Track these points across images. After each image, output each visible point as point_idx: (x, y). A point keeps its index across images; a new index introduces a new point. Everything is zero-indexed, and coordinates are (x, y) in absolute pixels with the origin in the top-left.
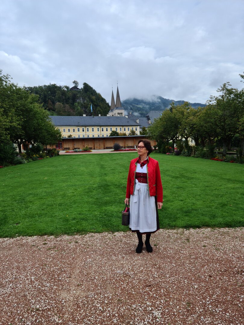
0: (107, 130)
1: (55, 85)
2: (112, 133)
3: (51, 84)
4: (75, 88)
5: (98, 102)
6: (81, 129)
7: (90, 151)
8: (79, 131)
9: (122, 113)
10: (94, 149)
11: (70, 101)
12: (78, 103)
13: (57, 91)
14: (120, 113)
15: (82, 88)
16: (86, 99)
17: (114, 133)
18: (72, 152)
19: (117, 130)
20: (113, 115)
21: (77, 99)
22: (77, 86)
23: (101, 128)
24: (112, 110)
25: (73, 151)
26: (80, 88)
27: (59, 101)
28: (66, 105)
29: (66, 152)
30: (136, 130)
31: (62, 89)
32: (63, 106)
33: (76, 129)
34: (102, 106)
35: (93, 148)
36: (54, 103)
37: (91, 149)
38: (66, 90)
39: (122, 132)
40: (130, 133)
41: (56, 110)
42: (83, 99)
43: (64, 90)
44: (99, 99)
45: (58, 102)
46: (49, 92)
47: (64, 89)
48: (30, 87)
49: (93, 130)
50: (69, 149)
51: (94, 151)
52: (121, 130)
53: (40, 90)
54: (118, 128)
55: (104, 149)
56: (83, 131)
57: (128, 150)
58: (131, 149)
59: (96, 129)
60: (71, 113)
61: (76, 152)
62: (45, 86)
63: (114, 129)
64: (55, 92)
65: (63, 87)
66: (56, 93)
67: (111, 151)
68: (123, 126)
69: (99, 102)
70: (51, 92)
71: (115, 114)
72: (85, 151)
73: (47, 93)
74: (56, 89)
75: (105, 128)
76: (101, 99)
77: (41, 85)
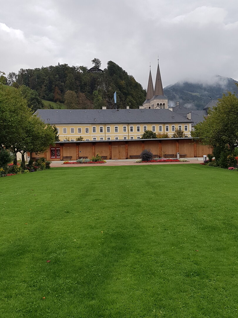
0: (138, 130)
1: (66, 65)
2: (145, 134)
3: (60, 64)
4: (96, 68)
5: (129, 88)
6: (98, 128)
7: (103, 162)
8: (94, 131)
9: (164, 104)
10: (110, 159)
11: (88, 88)
12: (99, 91)
13: (69, 75)
14: (161, 104)
15: (105, 69)
16: (111, 84)
17: (148, 134)
18: (73, 163)
19: (154, 130)
20: (150, 108)
21: (98, 85)
22: (98, 66)
23: (130, 126)
24: (148, 100)
25: (75, 161)
26: (103, 69)
27: (71, 89)
28: (81, 94)
29: (64, 163)
30: (186, 129)
31: (76, 70)
32: (76, 96)
33: (91, 128)
34: (135, 94)
35: (109, 157)
36: (62, 91)
37: (106, 158)
38: (82, 72)
39: (162, 133)
40: (175, 134)
41: (66, 102)
42: (106, 84)
43: (78, 73)
44: (131, 85)
45: (69, 91)
46: (57, 76)
47: (78, 70)
48: (29, 69)
49: (116, 130)
50: (70, 158)
51: (108, 162)
52: (160, 130)
53: (43, 73)
54: (157, 127)
55: (126, 159)
56: (101, 131)
57: (165, 161)
58: (170, 159)
59: (120, 127)
60: (88, 105)
61: (80, 163)
62: (51, 67)
63: (149, 128)
64: (65, 76)
65: (78, 69)
66: (67, 78)
67: (137, 162)
68: (164, 123)
69: (131, 88)
70: (59, 76)
71: (153, 106)
72: (95, 161)
73: (54, 78)
74: (66, 72)
75: (135, 127)
76: (134, 85)
77: (45, 67)
